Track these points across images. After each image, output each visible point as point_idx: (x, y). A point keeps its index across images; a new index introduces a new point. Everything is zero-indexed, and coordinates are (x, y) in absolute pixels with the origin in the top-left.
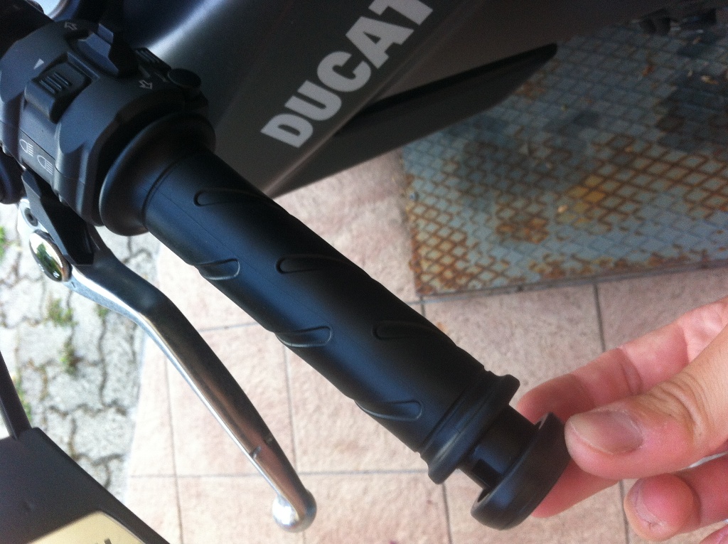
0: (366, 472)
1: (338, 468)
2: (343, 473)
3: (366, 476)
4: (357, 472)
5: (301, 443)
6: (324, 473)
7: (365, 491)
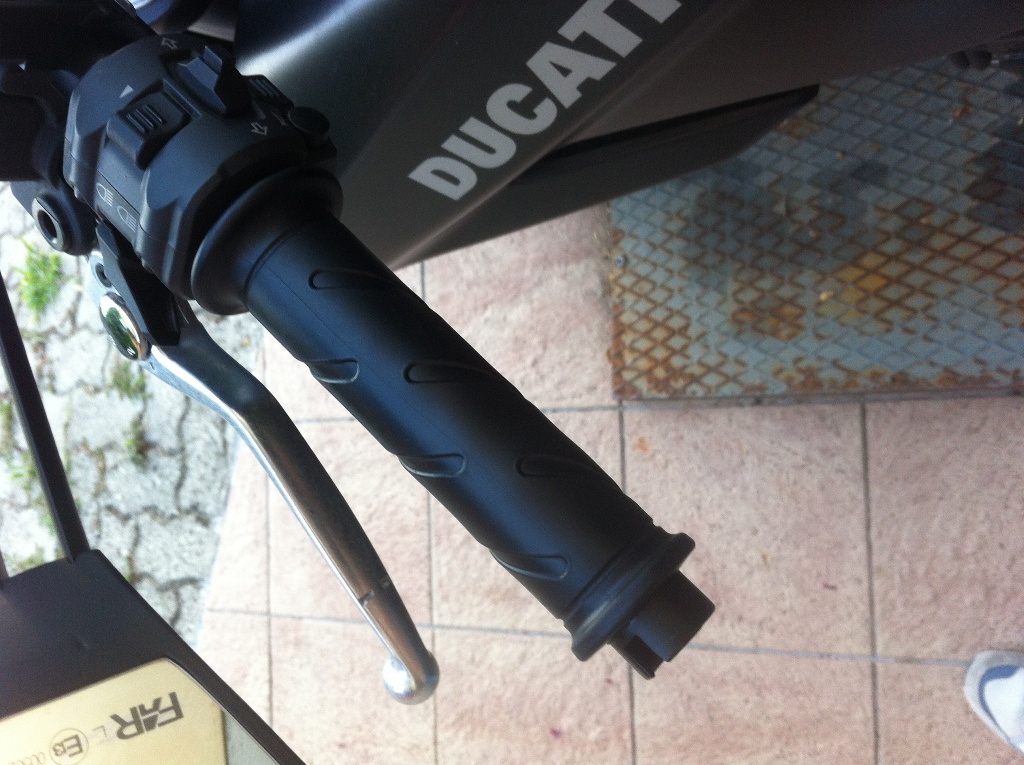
0: (526, 633)
1: (488, 624)
2: (495, 630)
3: (526, 638)
4: (515, 631)
5: (441, 585)
6: (468, 628)
7: (523, 658)
